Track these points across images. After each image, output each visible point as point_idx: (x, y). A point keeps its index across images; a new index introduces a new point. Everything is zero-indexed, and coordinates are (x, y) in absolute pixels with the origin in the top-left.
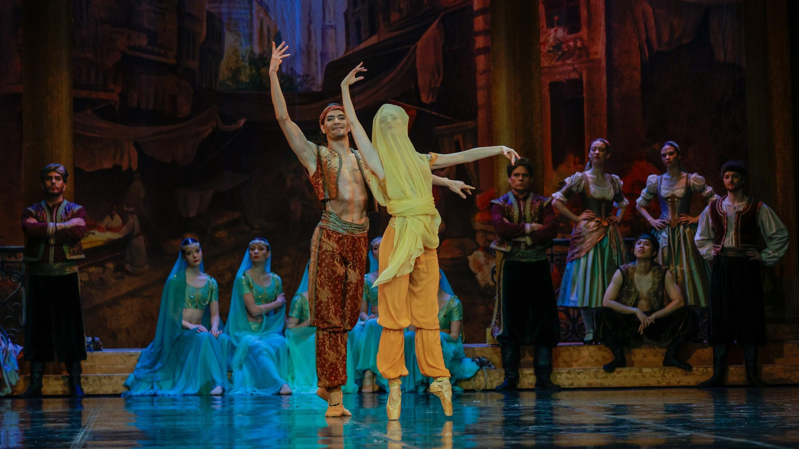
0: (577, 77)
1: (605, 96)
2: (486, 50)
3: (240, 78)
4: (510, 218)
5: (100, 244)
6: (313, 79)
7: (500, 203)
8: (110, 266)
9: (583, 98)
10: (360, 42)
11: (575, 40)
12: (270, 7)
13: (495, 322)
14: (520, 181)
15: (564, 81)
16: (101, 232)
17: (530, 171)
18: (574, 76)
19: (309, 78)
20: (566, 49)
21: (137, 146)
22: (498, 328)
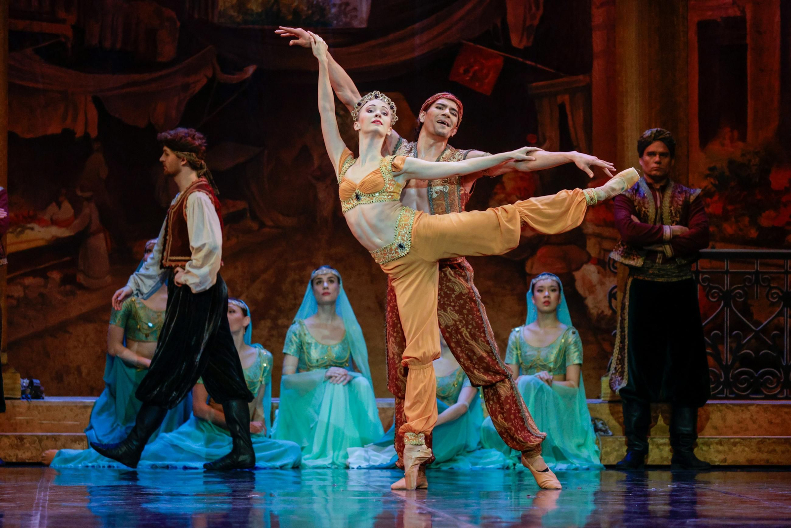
0: (738, 14)
1: (778, 42)
3: (249, 6)
5: (41, 243)
6: (355, 9)
7: (628, 195)
8: (56, 276)
9: (747, 45)
13: (616, 368)
14: (656, 163)
15: (719, 20)
16: (43, 227)
18: (733, 12)
19: (349, 8)
21: (97, 102)
22: (619, 378)
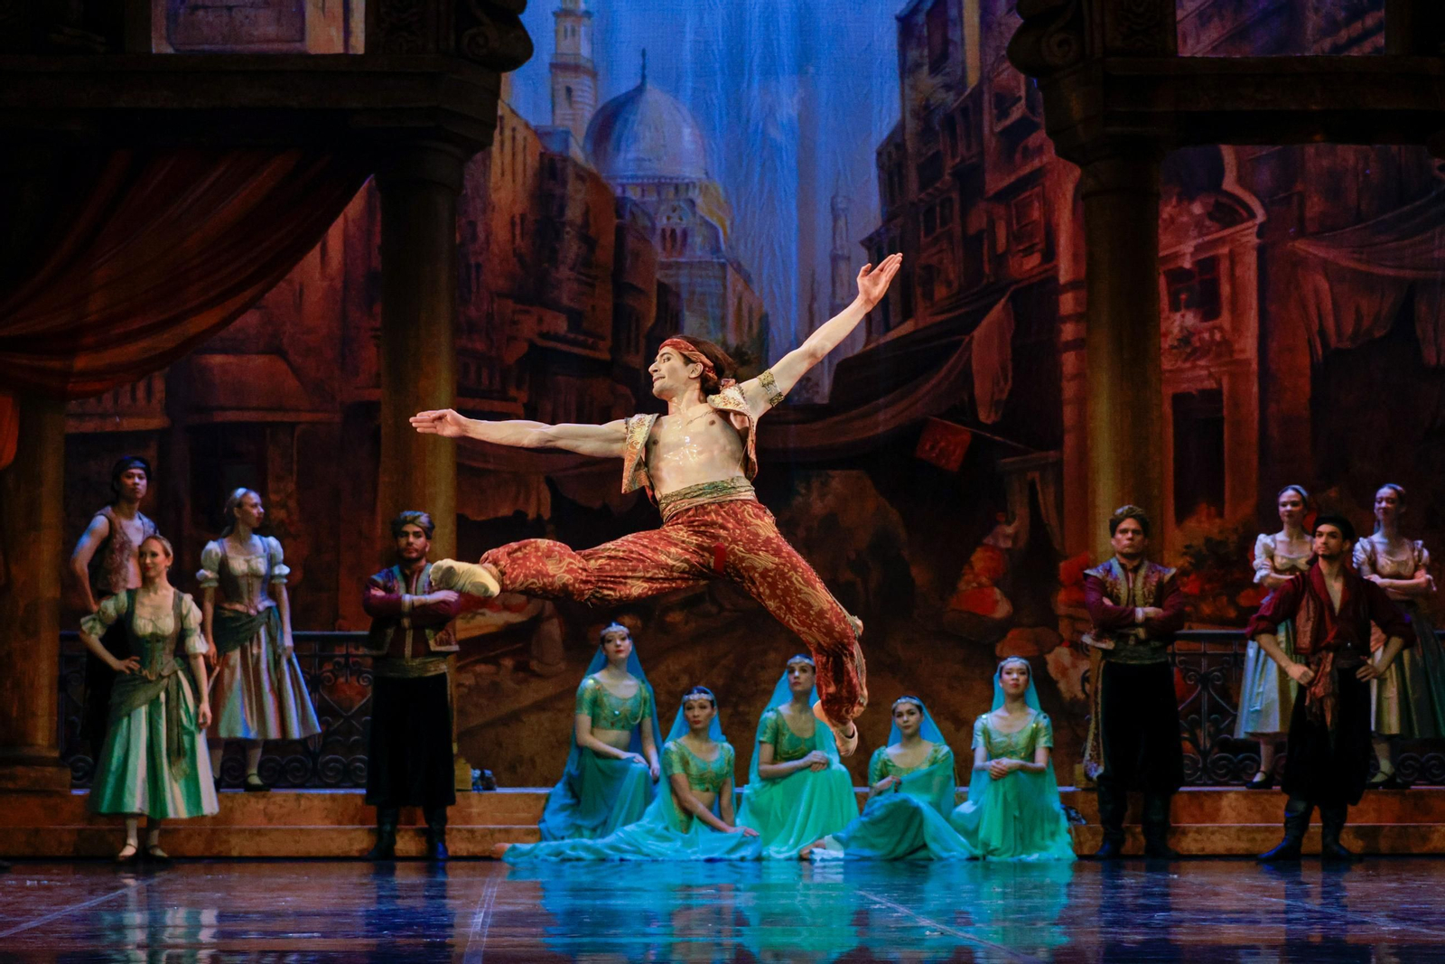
0: (1215, 386)
1: (1256, 414)
2: (1078, 344)
4: (1116, 599)
5: (493, 629)
6: (817, 385)
7: (1098, 575)
8: (508, 663)
9: (1223, 418)
10: (888, 329)
11: (1211, 331)
12: (752, 276)
13: (1090, 755)
14: (1129, 539)
15: (1194, 393)
16: (495, 612)
17: (1145, 527)
18: (1210, 384)
19: (811, 384)
20: (1198, 344)
21: (550, 482)
22: (1095, 765)
